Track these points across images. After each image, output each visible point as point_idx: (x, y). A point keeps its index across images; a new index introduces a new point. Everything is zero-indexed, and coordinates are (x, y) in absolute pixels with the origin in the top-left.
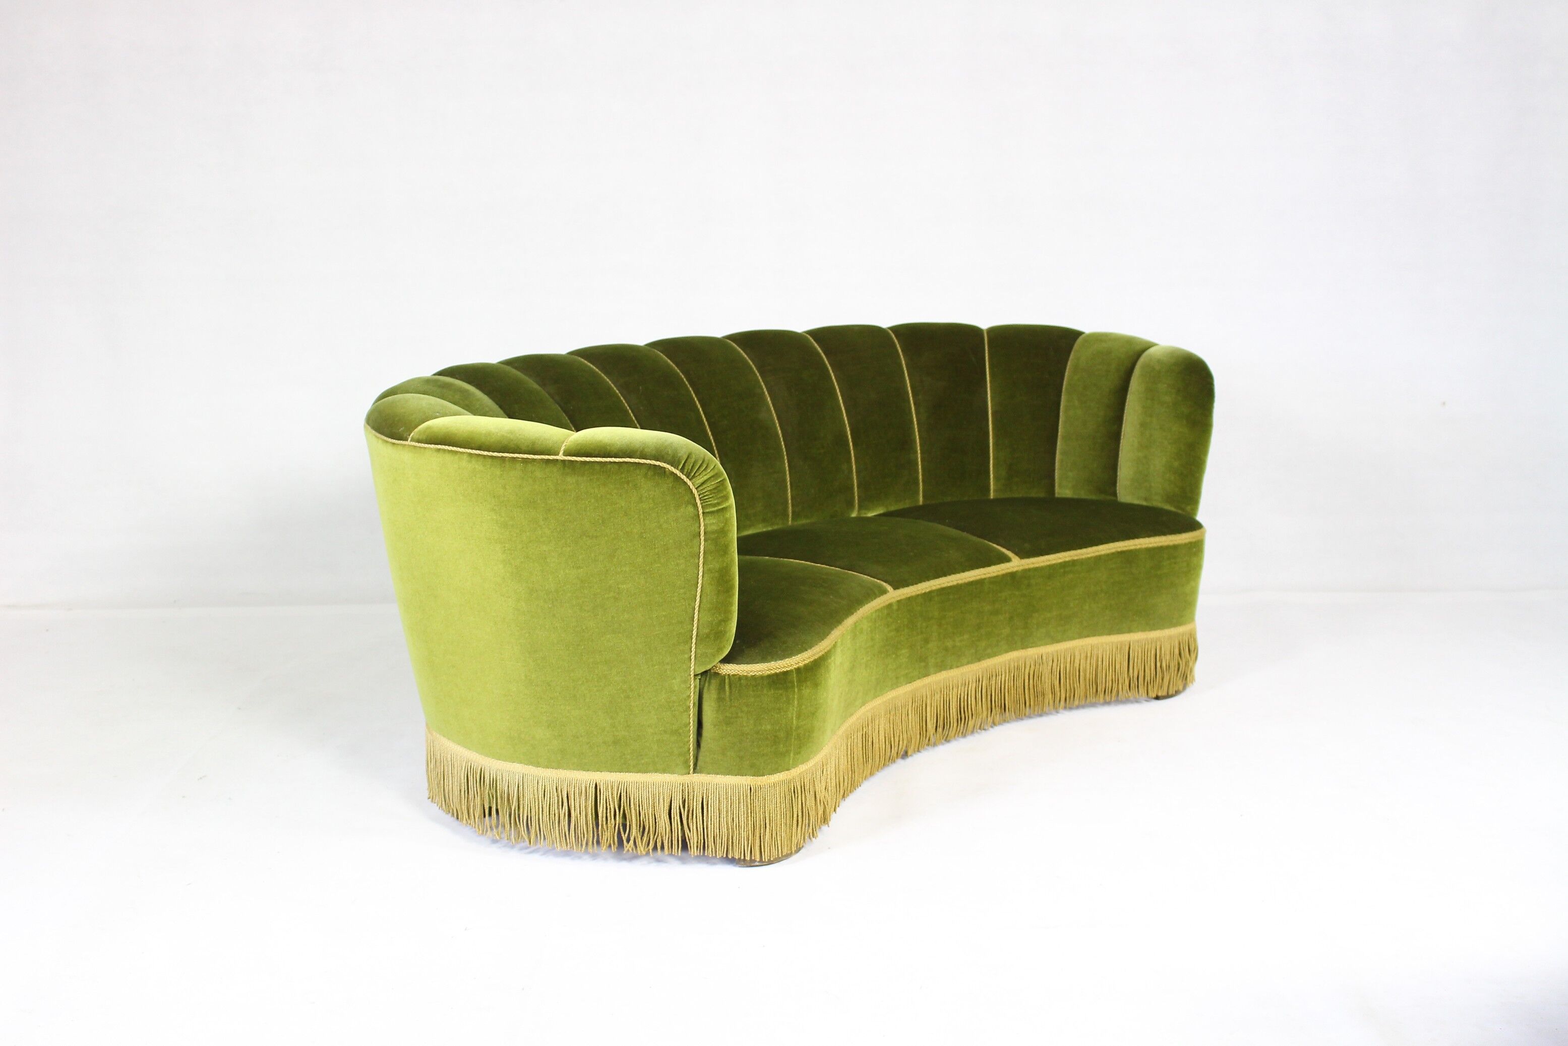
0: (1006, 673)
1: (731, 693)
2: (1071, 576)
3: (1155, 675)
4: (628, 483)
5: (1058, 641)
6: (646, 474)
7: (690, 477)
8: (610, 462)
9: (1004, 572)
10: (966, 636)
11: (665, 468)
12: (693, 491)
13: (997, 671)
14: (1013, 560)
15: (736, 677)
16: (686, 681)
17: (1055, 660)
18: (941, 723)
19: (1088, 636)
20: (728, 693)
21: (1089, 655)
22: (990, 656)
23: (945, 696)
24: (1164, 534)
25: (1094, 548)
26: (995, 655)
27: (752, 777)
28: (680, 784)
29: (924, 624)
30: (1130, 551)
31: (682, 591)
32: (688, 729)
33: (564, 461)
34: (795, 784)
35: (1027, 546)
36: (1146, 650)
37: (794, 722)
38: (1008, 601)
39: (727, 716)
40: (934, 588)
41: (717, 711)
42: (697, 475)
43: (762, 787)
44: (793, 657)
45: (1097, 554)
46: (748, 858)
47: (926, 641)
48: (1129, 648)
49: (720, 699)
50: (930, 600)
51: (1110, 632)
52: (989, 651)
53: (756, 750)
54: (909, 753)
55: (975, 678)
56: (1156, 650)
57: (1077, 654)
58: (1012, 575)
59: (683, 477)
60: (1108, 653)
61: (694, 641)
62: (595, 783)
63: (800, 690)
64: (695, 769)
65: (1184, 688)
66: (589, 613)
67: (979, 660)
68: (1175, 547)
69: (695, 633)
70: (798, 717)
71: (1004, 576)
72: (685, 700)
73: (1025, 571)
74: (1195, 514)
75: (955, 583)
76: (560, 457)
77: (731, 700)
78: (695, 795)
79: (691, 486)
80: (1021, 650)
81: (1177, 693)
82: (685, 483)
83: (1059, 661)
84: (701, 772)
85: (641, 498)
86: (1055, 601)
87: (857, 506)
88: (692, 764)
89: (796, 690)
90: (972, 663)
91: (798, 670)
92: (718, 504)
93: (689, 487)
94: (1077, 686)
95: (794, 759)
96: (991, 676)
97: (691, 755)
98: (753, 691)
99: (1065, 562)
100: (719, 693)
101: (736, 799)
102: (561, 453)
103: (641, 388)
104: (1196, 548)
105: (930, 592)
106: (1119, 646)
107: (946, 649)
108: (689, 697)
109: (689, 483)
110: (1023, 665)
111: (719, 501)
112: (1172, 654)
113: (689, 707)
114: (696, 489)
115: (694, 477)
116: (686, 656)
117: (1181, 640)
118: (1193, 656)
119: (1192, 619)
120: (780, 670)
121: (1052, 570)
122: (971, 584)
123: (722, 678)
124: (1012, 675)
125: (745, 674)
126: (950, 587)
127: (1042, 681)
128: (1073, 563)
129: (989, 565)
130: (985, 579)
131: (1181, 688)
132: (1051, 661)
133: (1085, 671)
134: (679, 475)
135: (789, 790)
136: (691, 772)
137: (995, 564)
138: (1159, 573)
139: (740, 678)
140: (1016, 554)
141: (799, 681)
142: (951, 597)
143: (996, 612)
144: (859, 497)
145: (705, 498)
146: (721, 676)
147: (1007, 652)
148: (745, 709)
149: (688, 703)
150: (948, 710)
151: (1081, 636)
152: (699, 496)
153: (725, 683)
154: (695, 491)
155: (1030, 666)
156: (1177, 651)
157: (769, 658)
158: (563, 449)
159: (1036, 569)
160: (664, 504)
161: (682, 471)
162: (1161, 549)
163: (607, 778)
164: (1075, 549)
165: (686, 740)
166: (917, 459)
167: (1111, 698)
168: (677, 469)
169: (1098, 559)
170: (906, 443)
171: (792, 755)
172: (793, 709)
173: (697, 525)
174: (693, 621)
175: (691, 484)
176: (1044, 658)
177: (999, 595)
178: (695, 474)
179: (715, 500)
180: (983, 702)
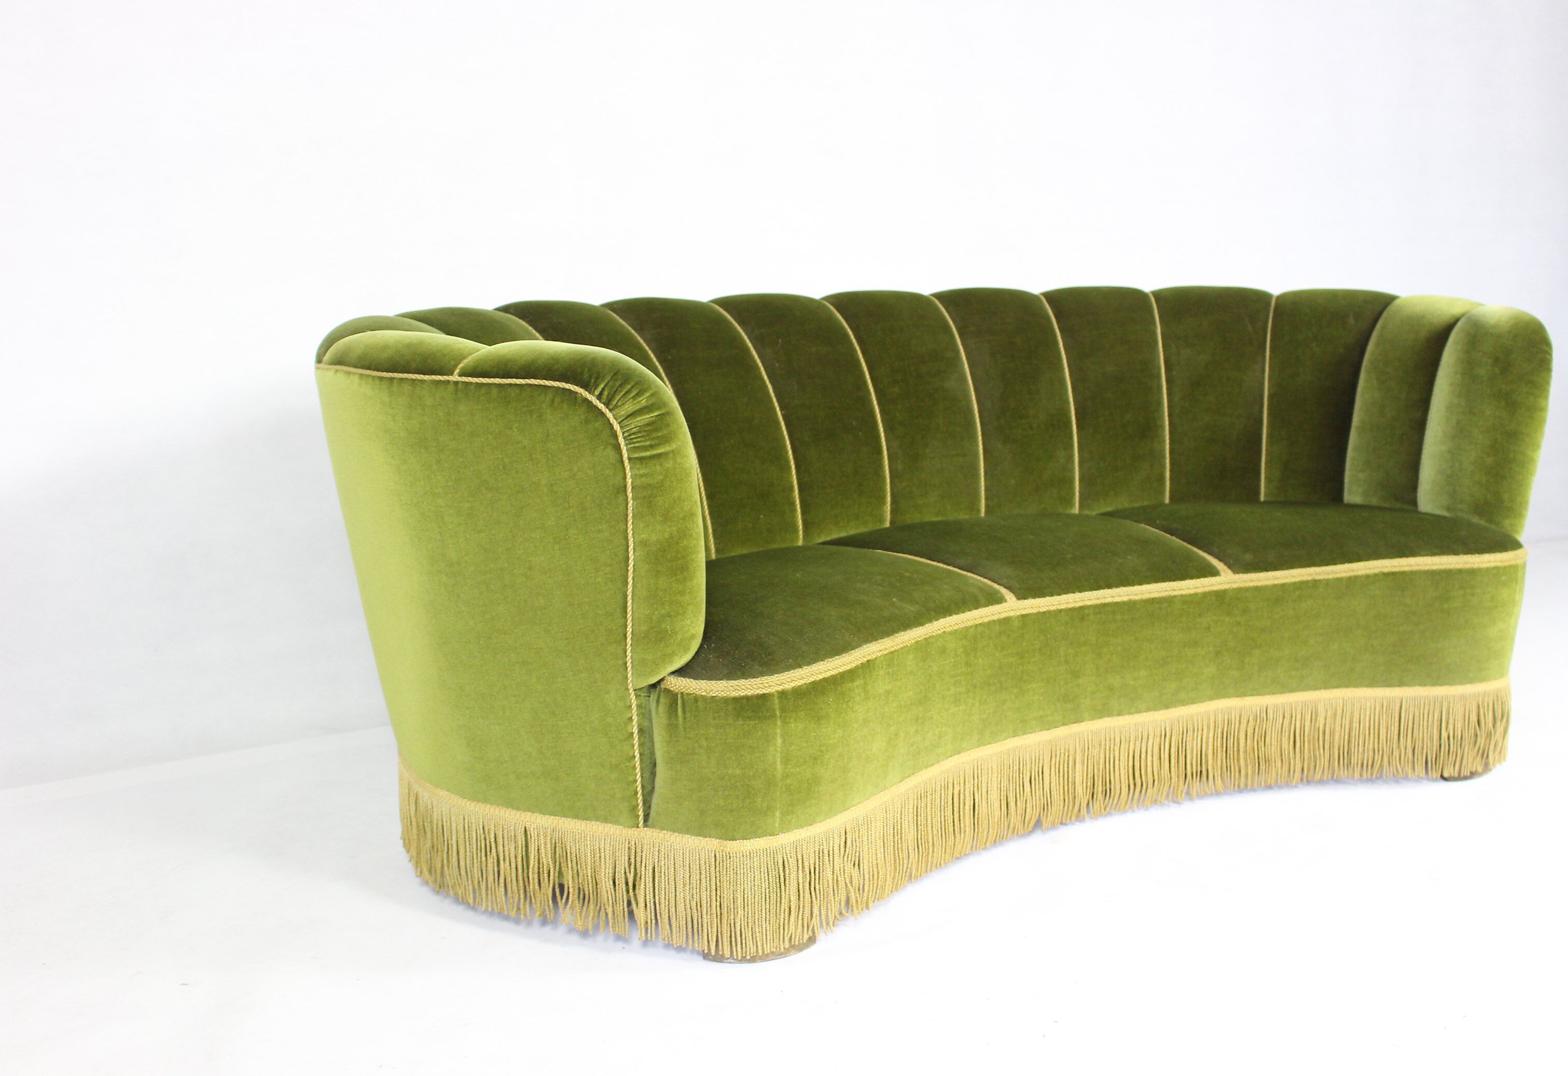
0: (1208, 727)
1: (685, 718)
2: (1309, 602)
3: (1438, 749)
4: (531, 412)
5: (1292, 690)
6: (553, 401)
7: (611, 407)
8: (510, 385)
9: (1207, 589)
10: (1143, 673)
11: (577, 393)
12: (615, 427)
13: (1195, 724)
14: (1222, 573)
15: (690, 697)
16: (624, 698)
17: (1287, 716)
18: (1099, 789)
19: (1338, 687)
20: (681, 719)
21: (1339, 712)
22: (1184, 703)
23: (1107, 752)
24: (1456, 553)
25: (1347, 566)
26: (1193, 701)
27: (718, 840)
28: (625, 840)
29: (1071, 651)
30: (1403, 573)
31: (608, 569)
32: (632, 764)
33: (456, 383)
34: (785, 856)
35: (1248, 557)
36: (1426, 712)
37: (779, 767)
38: (1212, 630)
39: (680, 751)
40: (1089, 603)
41: (669, 742)
42: (619, 404)
43: (731, 855)
44: (776, 675)
45: (1351, 574)
46: (713, 952)
47: (1076, 675)
48: (1401, 708)
49: (672, 727)
50: (1082, 619)
51: (1373, 683)
52: (1183, 695)
53: (722, 802)
54: (1045, 825)
55: (1159, 730)
56: (1441, 713)
57: (1321, 711)
58: (1220, 596)
59: (601, 406)
60: (1368, 713)
61: (629, 641)
62: (524, 827)
63: (785, 722)
64: (646, 820)
65: (1487, 768)
66: (498, 595)
67: (1167, 707)
68: (1472, 572)
69: (629, 629)
70: (786, 760)
71: (1205, 595)
72: (625, 724)
73: (1240, 590)
74: (1517, 532)
75: (1125, 599)
76: (455, 378)
77: (685, 729)
78: (644, 857)
79: (612, 420)
80: (1236, 699)
81: (1473, 775)
82: (603, 414)
83: (1294, 718)
84: (653, 826)
85: (548, 435)
86: (1286, 635)
87: (1077, 504)
88: (641, 813)
89: (779, 723)
90: (1155, 710)
91: (783, 694)
92: (651, 447)
93: (609, 420)
94: (1320, 754)
95: (781, 820)
96: (1185, 732)
97: (639, 801)
98: (714, 718)
99: (1302, 582)
100: (669, 718)
101: (695, 867)
102: (457, 371)
103: (780, 341)
104: (1511, 575)
105: (1081, 608)
106: (1385, 704)
107: (1111, 689)
108: (631, 719)
109: (609, 415)
110: (1238, 718)
111: (653, 443)
112: (1466, 719)
113: (632, 734)
114: (619, 423)
115: (616, 406)
116: (620, 662)
117: (1480, 703)
118: (1500, 728)
119: (1502, 672)
120: (752, 692)
121: (1281, 593)
122: (1152, 601)
123: (673, 697)
124: (1220, 731)
125: (704, 694)
126: (1117, 604)
127: (1266, 743)
128: (1315, 583)
129: (1182, 578)
130: (1175, 596)
131: (1480, 769)
132: (1281, 717)
133: (1332, 734)
134: (594, 403)
135: (775, 863)
136: (640, 825)
137: (1192, 577)
138: (1446, 606)
139: (696, 699)
140: (1230, 567)
141: (783, 710)
142: (1119, 617)
143: (1195, 644)
144: (1081, 494)
145: (632, 437)
146: (672, 694)
147: (1211, 698)
148: (704, 743)
149: (629, 728)
150: (1112, 770)
151: (1326, 686)
152: (623, 433)
153: (677, 705)
154: (617, 427)
155: (1249, 721)
156: (1474, 718)
157: (739, 673)
158: (461, 365)
159: (1257, 589)
160: (576, 444)
161: (599, 397)
162: (1448, 574)
163: (539, 822)
164: (1319, 565)
165: (631, 779)
166: (1164, 450)
167: (1372, 775)
168: (593, 395)
169: (1352, 581)
170: (1149, 429)
171: (778, 814)
172: (775, 750)
173: (621, 475)
174: (626, 612)
175: (612, 416)
176: (1270, 711)
177: (1199, 620)
178: (618, 402)
179: (646, 441)
180: (1172, 765)
